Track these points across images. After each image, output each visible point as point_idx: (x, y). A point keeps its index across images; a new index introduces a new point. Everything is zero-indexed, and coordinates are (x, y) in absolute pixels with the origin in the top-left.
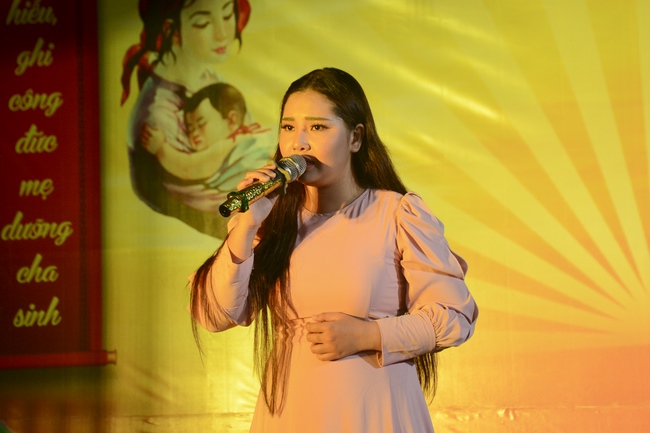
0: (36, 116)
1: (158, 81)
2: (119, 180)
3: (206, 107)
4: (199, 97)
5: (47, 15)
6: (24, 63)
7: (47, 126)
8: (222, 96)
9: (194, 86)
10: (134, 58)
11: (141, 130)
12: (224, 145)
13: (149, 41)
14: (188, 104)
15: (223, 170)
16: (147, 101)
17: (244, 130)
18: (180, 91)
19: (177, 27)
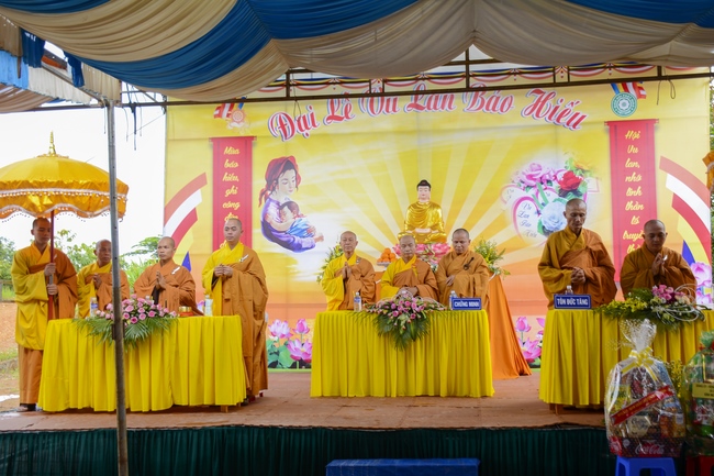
0: (231, 210)
1: (271, 200)
2: (257, 231)
3: (286, 208)
4: (284, 205)
5: (236, 178)
6: (228, 193)
7: (234, 212)
8: (290, 205)
9: (282, 202)
10: (263, 193)
11: (265, 215)
12: (291, 221)
13: (268, 187)
14: (280, 207)
15: (291, 228)
16: (267, 206)
17: (298, 216)
18: (278, 203)
19: (277, 183)
